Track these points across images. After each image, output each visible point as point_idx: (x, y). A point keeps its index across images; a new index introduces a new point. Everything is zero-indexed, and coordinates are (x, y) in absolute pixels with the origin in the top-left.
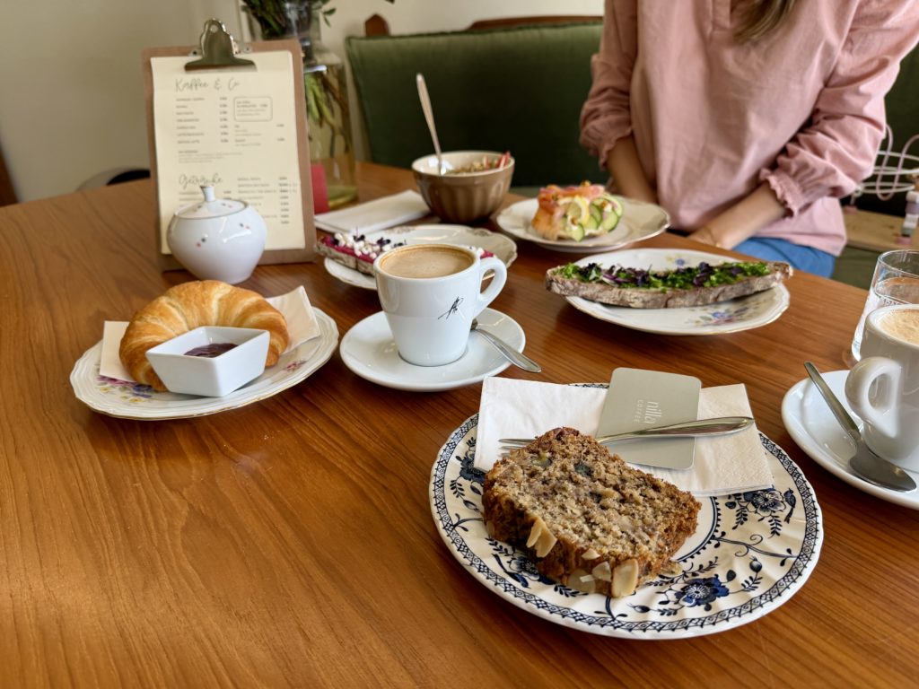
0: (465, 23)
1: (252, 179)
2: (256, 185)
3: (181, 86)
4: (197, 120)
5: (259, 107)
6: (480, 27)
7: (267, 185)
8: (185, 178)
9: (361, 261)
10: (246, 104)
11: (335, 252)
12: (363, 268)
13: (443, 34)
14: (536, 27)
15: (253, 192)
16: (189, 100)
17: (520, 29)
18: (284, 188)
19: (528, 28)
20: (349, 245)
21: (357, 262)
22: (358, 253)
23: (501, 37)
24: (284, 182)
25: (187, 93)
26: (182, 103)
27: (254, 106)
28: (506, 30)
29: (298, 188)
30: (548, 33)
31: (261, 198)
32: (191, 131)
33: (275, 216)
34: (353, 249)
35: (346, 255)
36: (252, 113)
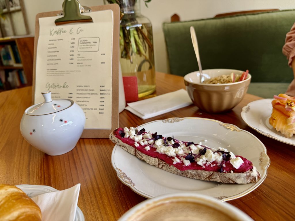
0: (213, 15)
1: (85, 86)
2: (87, 90)
3: (53, 33)
4: (58, 52)
5: (92, 44)
6: (219, 16)
7: (93, 90)
8: (49, 85)
9: (138, 151)
10: (85, 42)
11: (121, 142)
12: (140, 156)
13: (203, 20)
14: (245, 15)
15: (85, 94)
16: (55, 40)
17: (237, 16)
18: (103, 92)
19: (241, 15)
20: (131, 137)
21: (136, 151)
22: (137, 145)
23: (228, 20)
24: (103, 88)
25: (55, 37)
26: (52, 42)
27: (90, 43)
28: (231, 17)
29: (111, 92)
30: (251, 17)
31: (89, 98)
32: (54, 58)
33: (96, 109)
34: (133, 141)
35: (128, 146)
36: (88, 47)
